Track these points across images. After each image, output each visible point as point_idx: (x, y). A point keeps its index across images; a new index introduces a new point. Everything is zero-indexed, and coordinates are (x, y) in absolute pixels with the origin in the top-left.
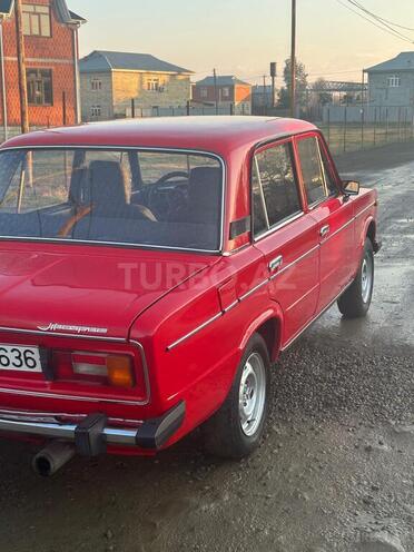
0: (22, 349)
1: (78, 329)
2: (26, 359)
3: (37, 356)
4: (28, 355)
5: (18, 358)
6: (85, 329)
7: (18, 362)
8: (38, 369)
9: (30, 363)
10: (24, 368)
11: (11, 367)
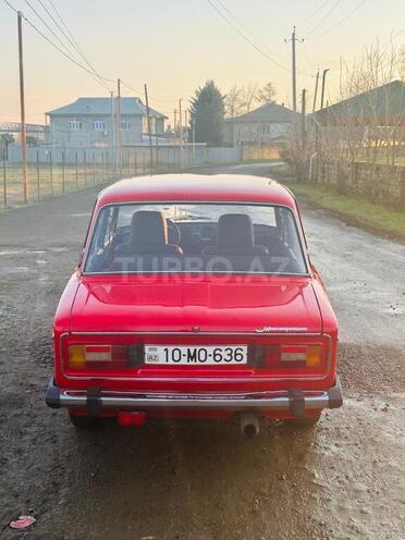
0: (234, 348)
1: (287, 329)
2: (236, 355)
3: (245, 353)
4: (239, 352)
5: (230, 355)
6: (291, 329)
7: (229, 358)
8: (244, 361)
9: (239, 357)
10: (233, 362)
11: (223, 362)
